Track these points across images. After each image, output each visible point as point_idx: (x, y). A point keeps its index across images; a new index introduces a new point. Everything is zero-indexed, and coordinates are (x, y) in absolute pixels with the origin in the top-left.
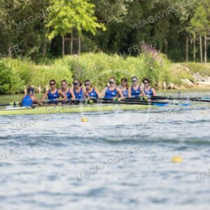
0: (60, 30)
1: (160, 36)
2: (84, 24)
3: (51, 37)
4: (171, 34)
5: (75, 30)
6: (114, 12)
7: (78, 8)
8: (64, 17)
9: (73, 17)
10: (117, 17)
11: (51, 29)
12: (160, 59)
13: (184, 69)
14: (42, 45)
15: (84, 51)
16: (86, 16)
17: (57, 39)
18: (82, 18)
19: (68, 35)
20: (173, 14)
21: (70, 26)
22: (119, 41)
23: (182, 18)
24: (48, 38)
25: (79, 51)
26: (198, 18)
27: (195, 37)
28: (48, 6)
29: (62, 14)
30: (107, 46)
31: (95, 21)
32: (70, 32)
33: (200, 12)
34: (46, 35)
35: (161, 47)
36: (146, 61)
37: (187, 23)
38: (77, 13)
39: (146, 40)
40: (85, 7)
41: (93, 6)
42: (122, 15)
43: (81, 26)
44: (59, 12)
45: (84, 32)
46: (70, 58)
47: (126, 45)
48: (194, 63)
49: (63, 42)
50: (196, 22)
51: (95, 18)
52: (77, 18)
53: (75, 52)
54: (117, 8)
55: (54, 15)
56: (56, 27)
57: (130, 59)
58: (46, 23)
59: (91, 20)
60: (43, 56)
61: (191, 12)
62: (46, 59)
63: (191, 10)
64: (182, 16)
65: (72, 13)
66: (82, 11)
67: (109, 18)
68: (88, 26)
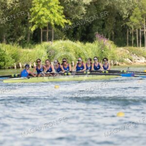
0: (39, 24)
1: (109, 29)
2: (56, 20)
3: (33, 29)
4: (116, 27)
5: (49, 24)
6: (77, 12)
7: (52, 9)
8: (42, 15)
9: (48, 16)
10: (79, 15)
11: (33, 24)
12: (109, 44)
13: (126, 52)
14: (27, 35)
15: (56, 39)
16: (57, 15)
17: (37, 31)
18: (54, 16)
19: (45, 28)
20: (118, 13)
21: (46, 21)
22: (81, 32)
23: (124, 16)
24: (31, 30)
25: (53, 39)
26: (135, 16)
27: (133, 29)
28: (31, 8)
29: (41, 13)
30: (72, 36)
31: (64, 18)
32: (46, 26)
33: (137, 12)
34: (30, 28)
35: (109, 36)
36: (99, 46)
37: (127, 19)
38: (51, 12)
39: (99, 32)
40: (57, 9)
41: (62, 7)
42: (83, 14)
43: (54, 22)
44: (38, 12)
45: (56, 25)
46: (46, 43)
47: (85, 35)
48: (133, 47)
49: (42, 33)
50: (134, 18)
51: (64, 16)
52: (51, 16)
53: (50, 39)
54: (79, 9)
55: (36, 14)
56: (37, 22)
57: (88, 44)
58: (29, 20)
59: (61, 17)
60: (28, 42)
61: (131, 11)
62: (30, 44)
63: (130, 11)
64: (124, 14)
65: (48, 12)
66: (55, 11)
67: (74, 16)
68: (59, 21)
